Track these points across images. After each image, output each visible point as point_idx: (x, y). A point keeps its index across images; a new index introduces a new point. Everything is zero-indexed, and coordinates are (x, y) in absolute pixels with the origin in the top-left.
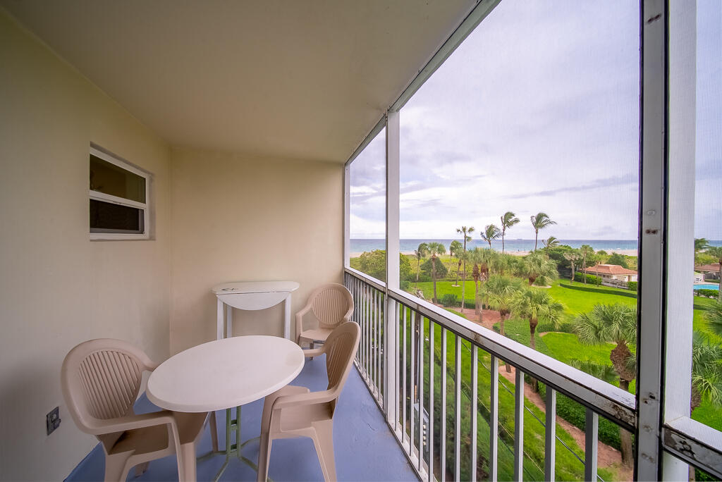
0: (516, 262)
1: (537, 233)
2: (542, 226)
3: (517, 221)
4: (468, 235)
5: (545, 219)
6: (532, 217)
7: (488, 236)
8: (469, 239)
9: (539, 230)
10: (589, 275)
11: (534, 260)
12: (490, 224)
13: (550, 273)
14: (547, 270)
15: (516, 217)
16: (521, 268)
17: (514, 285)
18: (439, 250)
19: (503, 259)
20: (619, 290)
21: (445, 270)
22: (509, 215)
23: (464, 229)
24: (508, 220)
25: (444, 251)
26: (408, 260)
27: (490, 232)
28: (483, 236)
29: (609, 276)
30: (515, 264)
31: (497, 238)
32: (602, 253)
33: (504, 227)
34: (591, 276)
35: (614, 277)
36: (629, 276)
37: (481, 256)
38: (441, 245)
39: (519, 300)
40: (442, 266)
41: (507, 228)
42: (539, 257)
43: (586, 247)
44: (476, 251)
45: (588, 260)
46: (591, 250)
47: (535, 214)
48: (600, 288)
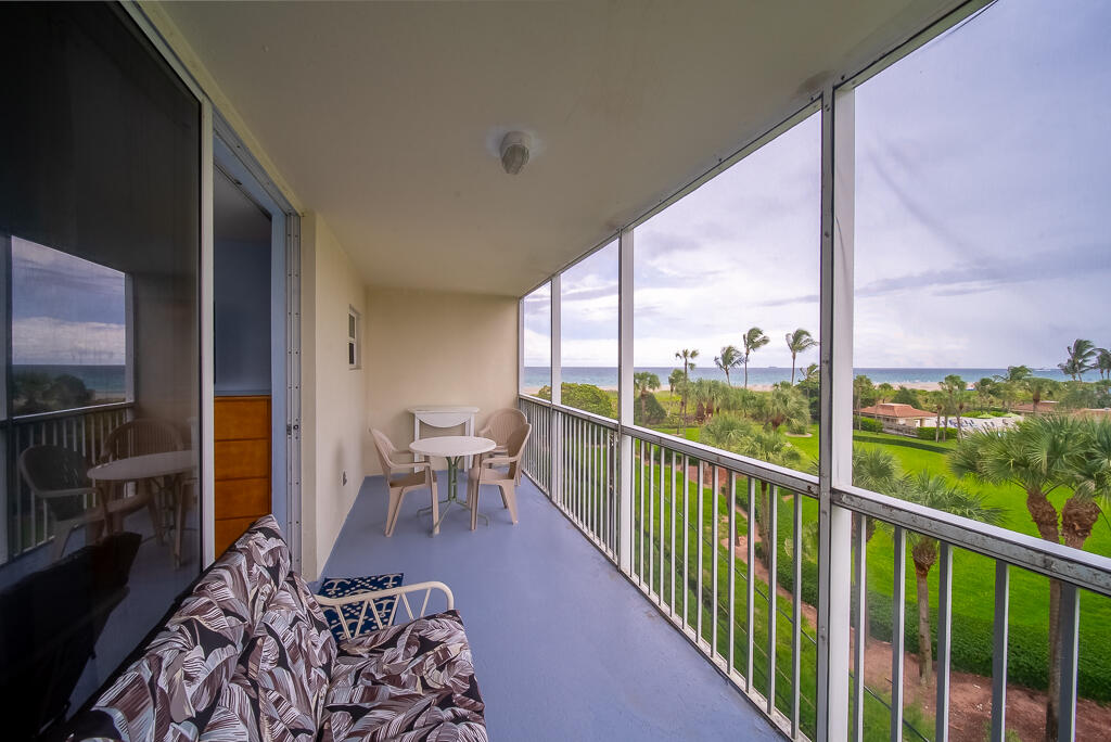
0: (754, 398)
1: (794, 358)
2: (801, 349)
3: (765, 341)
4: (690, 360)
5: (805, 337)
6: (787, 336)
7: (725, 363)
8: (692, 365)
9: (797, 354)
10: (865, 419)
11: (778, 396)
12: (727, 346)
13: (799, 414)
14: (794, 409)
15: (764, 334)
16: (760, 406)
17: (742, 428)
18: (650, 382)
19: (737, 395)
20: (906, 439)
21: (663, 412)
22: (754, 333)
23: (685, 354)
24: (754, 339)
25: (658, 385)
26: (607, 398)
27: (728, 357)
28: (718, 363)
29: (894, 419)
30: (752, 401)
31: (737, 366)
32: (885, 387)
33: (748, 350)
34: (869, 419)
35: (901, 422)
36: (921, 420)
37: (706, 391)
38: (653, 376)
39: (746, 447)
40: (658, 407)
41: (751, 351)
42: (786, 392)
43: (861, 379)
44: (700, 384)
45: (865, 396)
46: (868, 382)
47: (792, 332)
48: (880, 436)
